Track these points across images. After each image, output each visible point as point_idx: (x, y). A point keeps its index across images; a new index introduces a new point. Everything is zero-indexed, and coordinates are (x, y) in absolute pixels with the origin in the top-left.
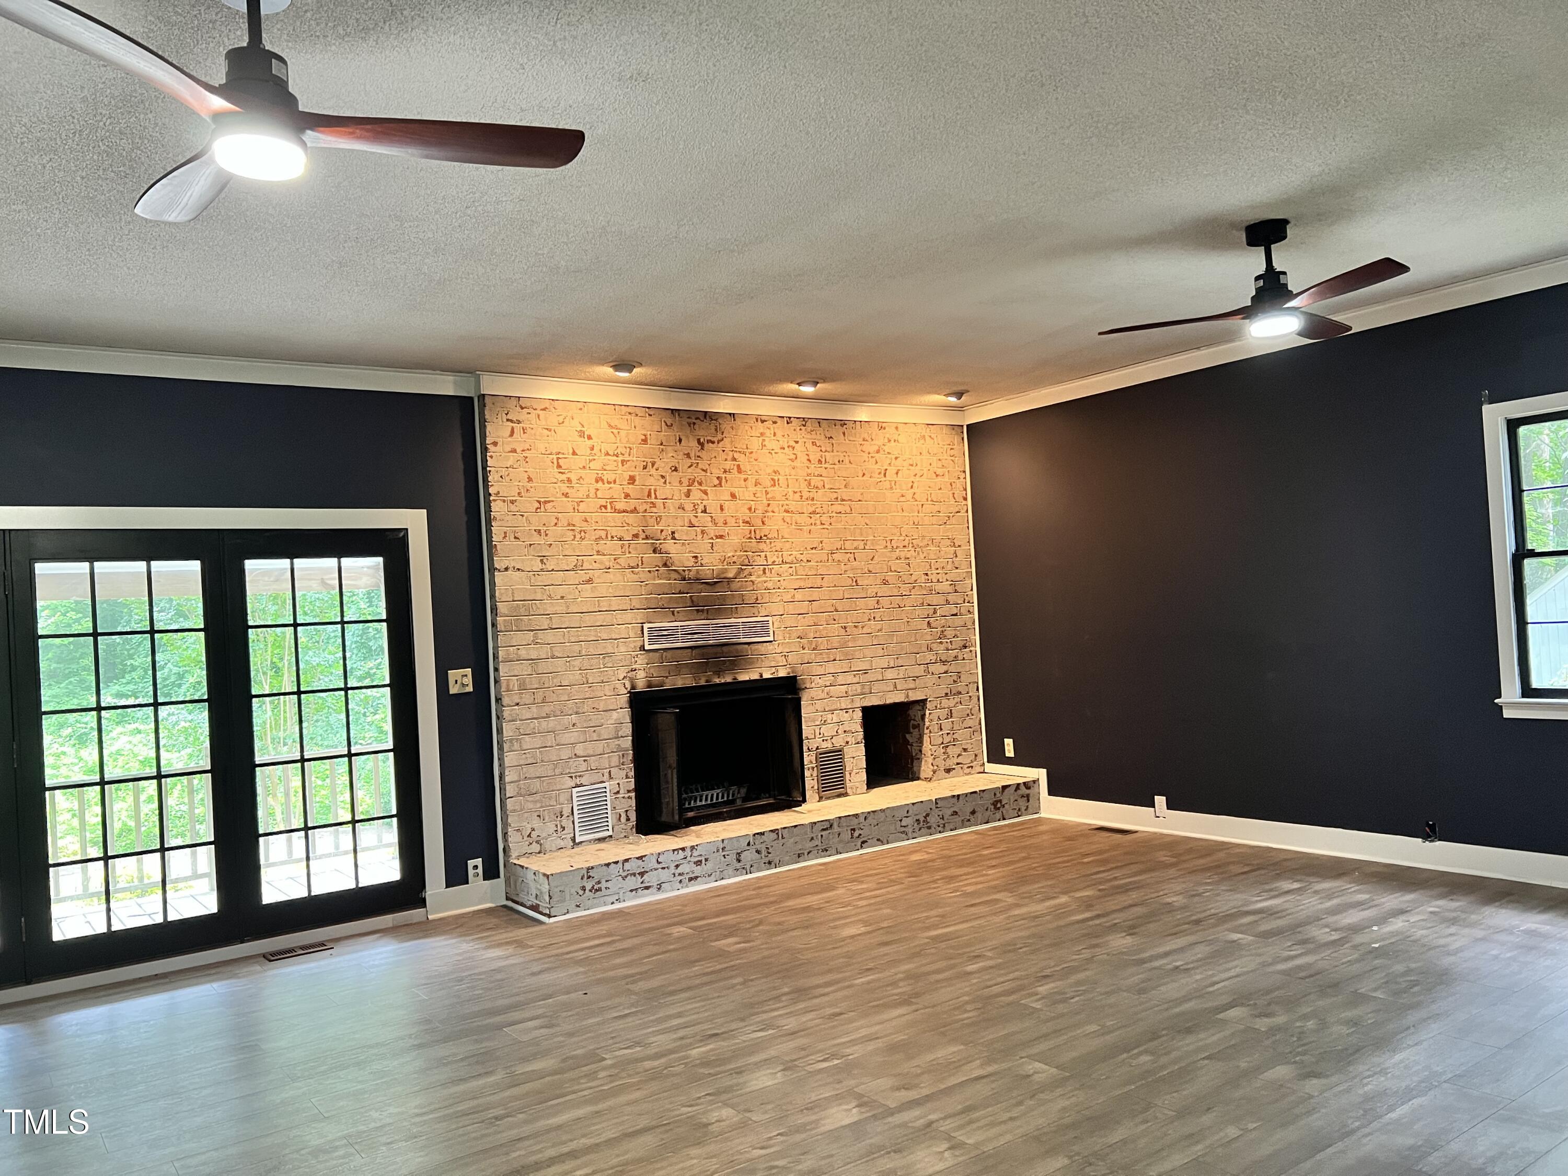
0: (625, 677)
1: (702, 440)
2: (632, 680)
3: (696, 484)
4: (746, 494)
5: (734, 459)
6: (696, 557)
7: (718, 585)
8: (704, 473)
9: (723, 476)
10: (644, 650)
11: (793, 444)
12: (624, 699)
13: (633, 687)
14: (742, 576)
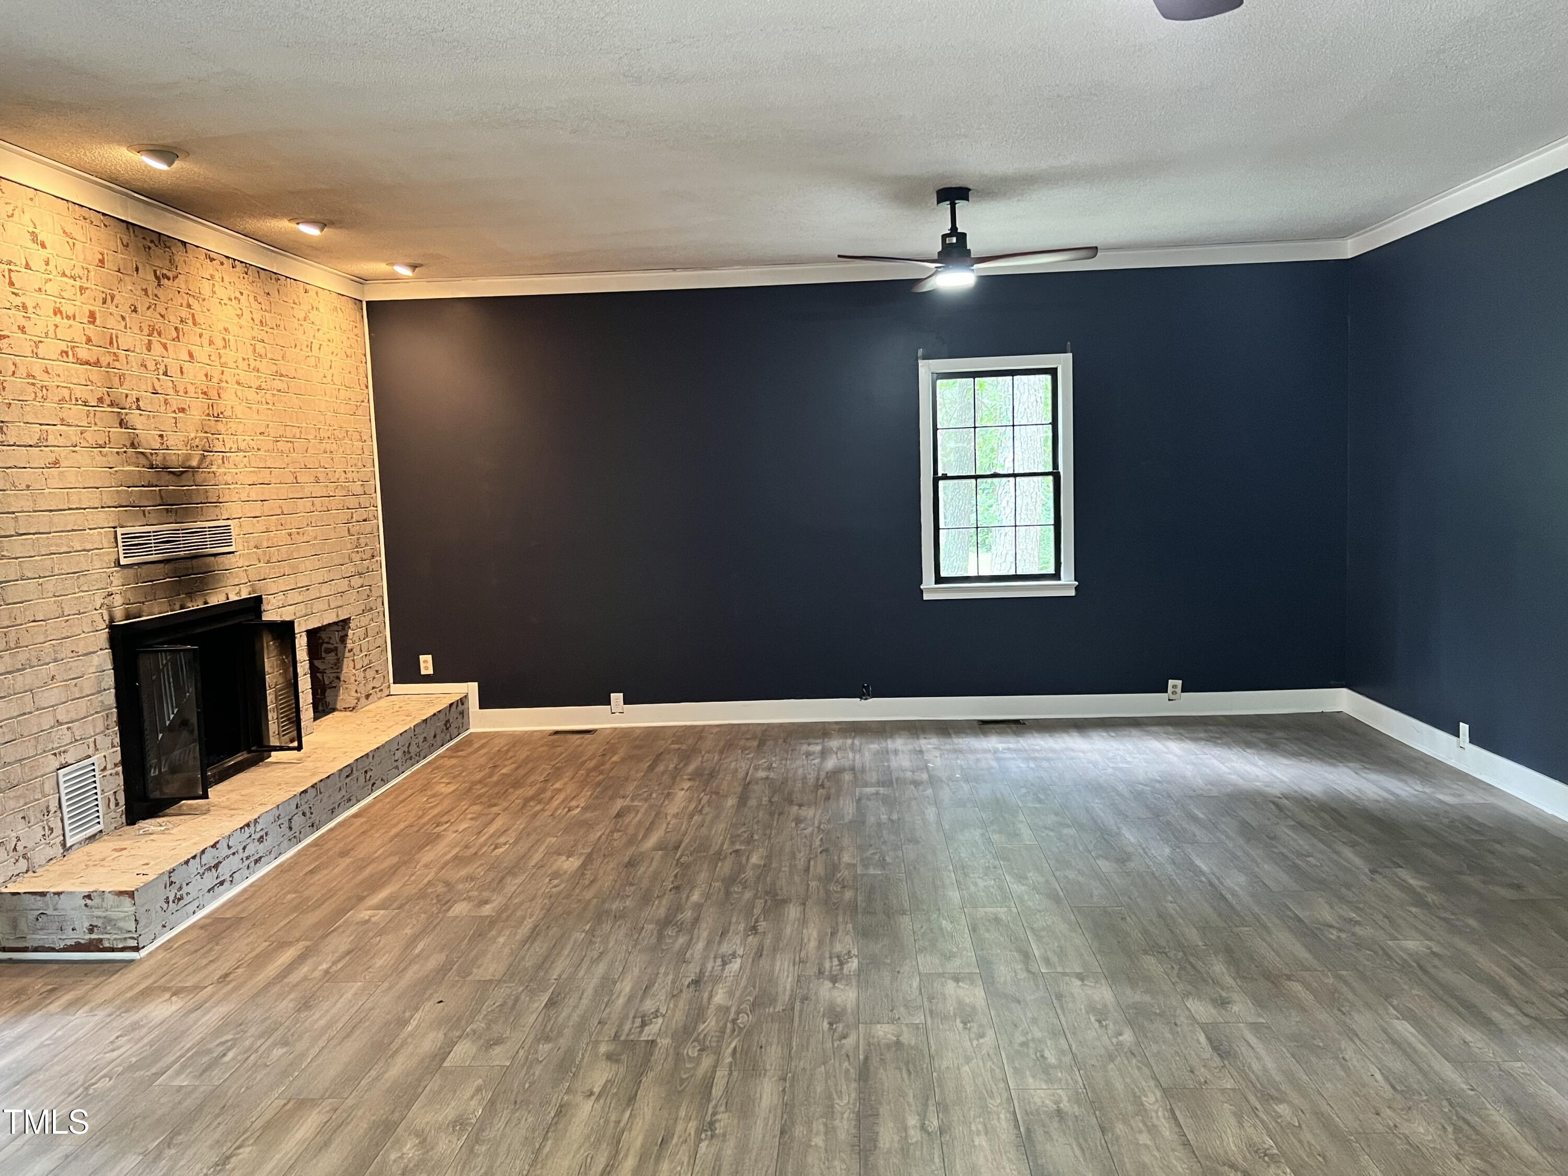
0: (102, 605)
1: (158, 273)
2: (110, 609)
3: (155, 334)
4: (201, 354)
5: (189, 306)
6: (161, 436)
7: (184, 476)
8: (161, 320)
9: (181, 326)
10: (119, 565)
11: (238, 295)
12: (103, 636)
13: (112, 620)
14: (204, 465)
